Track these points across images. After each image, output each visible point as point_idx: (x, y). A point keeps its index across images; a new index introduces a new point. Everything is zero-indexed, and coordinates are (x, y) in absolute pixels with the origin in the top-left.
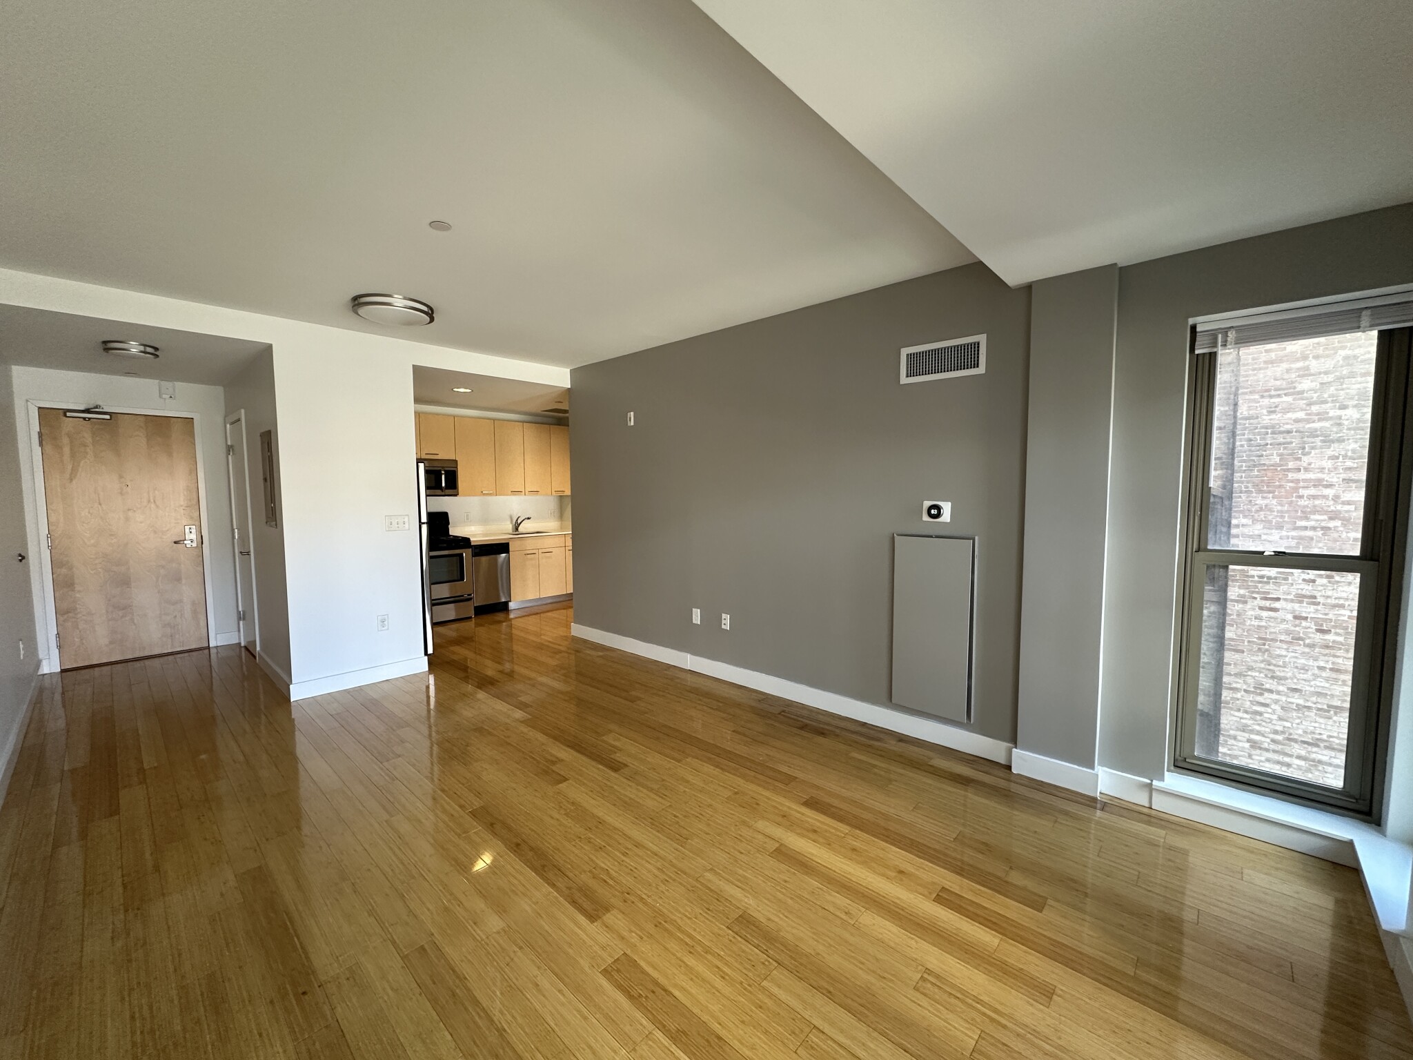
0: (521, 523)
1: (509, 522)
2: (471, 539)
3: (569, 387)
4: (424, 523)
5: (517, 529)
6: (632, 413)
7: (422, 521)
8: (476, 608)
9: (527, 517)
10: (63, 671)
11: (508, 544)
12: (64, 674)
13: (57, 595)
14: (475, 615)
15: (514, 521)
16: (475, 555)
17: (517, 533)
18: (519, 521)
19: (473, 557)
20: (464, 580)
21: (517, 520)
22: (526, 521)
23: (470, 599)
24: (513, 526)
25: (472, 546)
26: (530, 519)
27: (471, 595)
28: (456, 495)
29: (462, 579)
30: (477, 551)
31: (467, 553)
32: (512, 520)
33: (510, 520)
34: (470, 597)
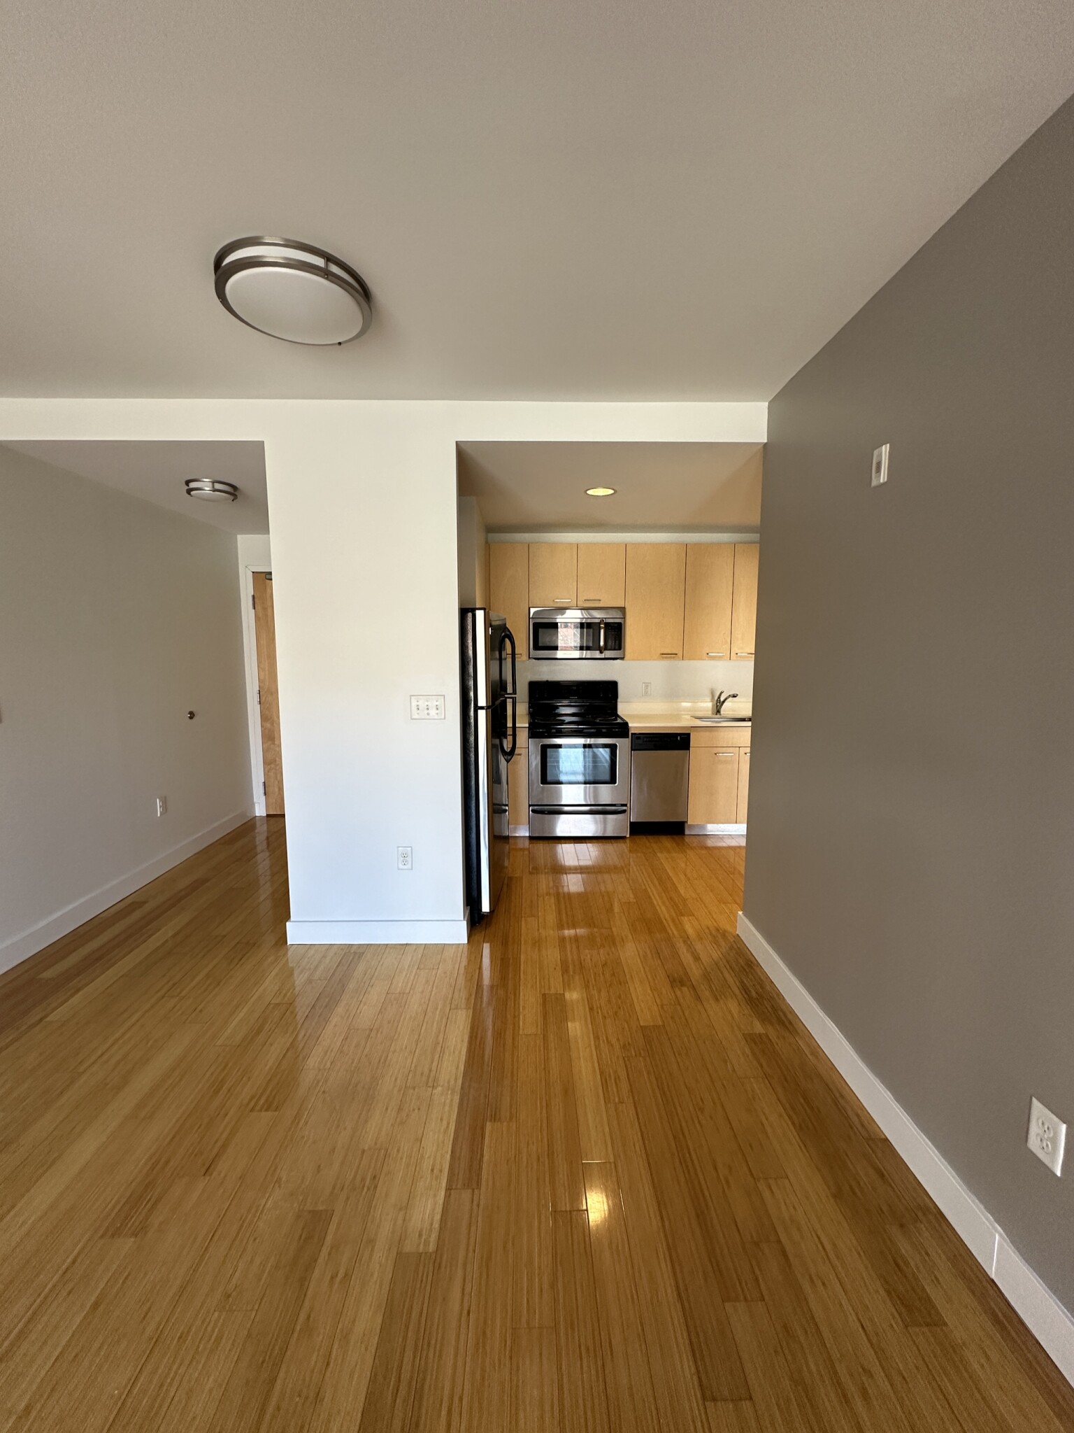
0: (724, 702)
1: (709, 699)
2: (630, 725)
3: (766, 441)
4: (482, 708)
5: (718, 712)
6: (885, 449)
7: (480, 704)
8: (632, 824)
9: (731, 693)
10: (268, 816)
11: (688, 735)
12: (269, 819)
13: (264, 746)
14: (631, 833)
15: (716, 698)
16: (634, 748)
17: (718, 716)
18: (722, 699)
19: (632, 750)
20: (616, 783)
21: (719, 698)
22: (731, 699)
23: (624, 811)
24: (713, 706)
25: (632, 734)
26: (735, 697)
27: (626, 805)
28: (622, 658)
29: (613, 781)
30: (640, 742)
31: (623, 744)
32: (713, 696)
33: (711, 697)
34: (624, 808)
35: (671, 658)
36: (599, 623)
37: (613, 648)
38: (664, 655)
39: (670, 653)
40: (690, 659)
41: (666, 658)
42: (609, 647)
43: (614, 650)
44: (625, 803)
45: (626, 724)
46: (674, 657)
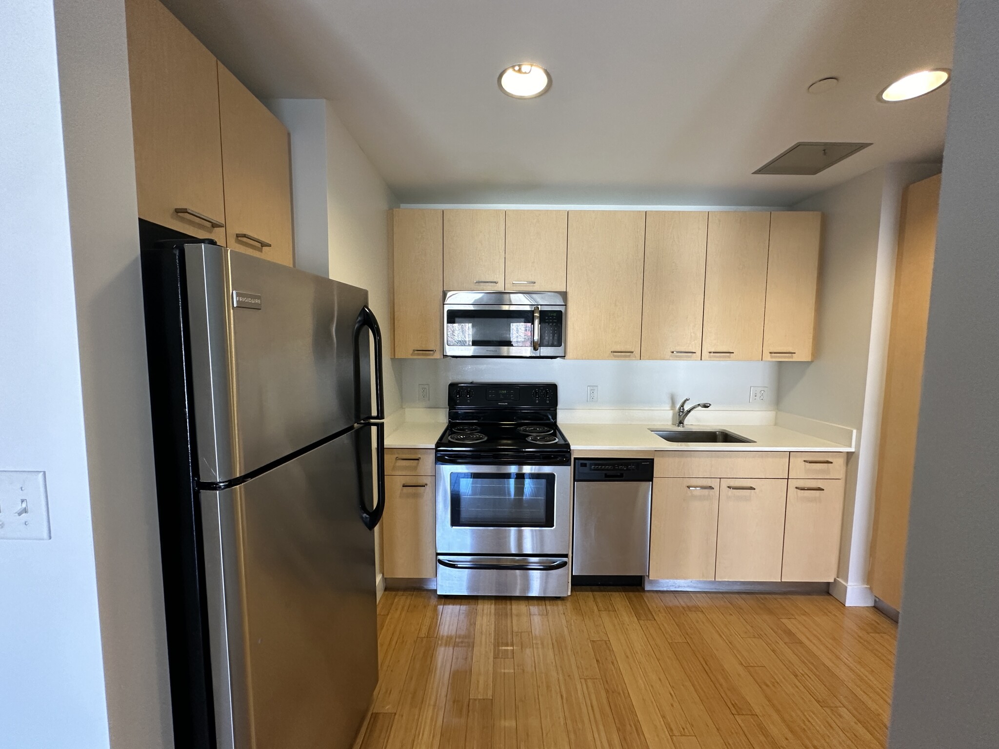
0: (689, 411)
1: (667, 407)
2: (572, 447)
8: (575, 580)
9: (702, 402)
11: (650, 461)
14: (573, 592)
15: (678, 406)
16: (578, 478)
18: (687, 407)
19: (574, 480)
20: (553, 526)
21: (682, 406)
22: (700, 408)
23: (564, 564)
24: (674, 415)
25: (575, 459)
26: (708, 407)
27: (566, 556)
28: (563, 357)
29: (549, 523)
30: (585, 470)
31: (563, 474)
32: (673, 403)
33: (670, 405)
34: (565, 559)
35: (625, 356)
36: (532, 312)
37: (550, 343)
38: (617, 353)
39: (623, 350)
40: (649, 359)
41: (618, 357)
42: (545, 342)
43: (552, 345)
44: (565, 553)
45: (568, 446)
46: (629, 356)
